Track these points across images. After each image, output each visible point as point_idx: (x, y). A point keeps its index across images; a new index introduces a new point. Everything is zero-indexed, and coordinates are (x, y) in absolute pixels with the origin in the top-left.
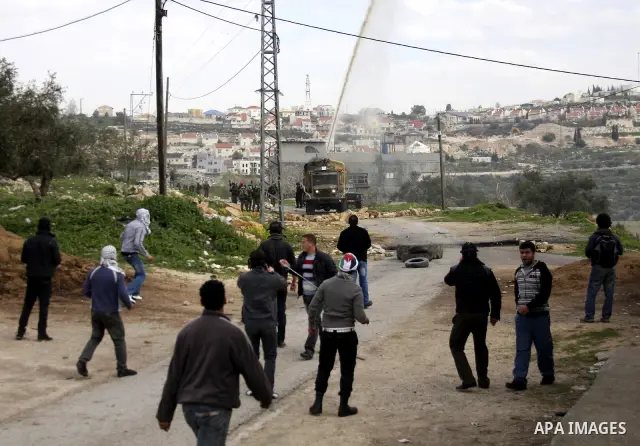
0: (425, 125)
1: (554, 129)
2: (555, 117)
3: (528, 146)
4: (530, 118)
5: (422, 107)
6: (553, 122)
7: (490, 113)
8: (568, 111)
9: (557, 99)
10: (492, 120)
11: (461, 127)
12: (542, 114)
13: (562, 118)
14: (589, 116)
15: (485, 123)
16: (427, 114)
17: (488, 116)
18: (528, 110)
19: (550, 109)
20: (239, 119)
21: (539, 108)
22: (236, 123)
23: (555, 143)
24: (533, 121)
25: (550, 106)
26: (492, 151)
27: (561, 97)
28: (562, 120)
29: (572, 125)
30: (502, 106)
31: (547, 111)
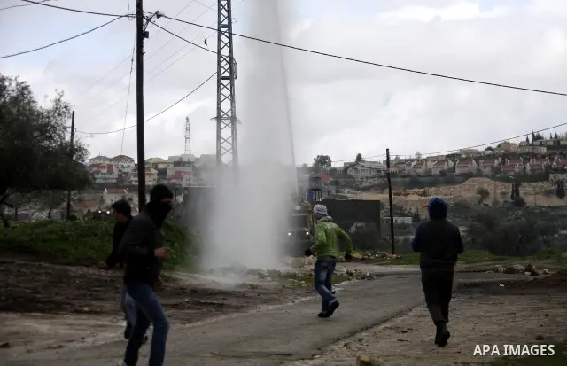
0: (331, 179)
1: (487, 184)
2: (487, 171)
3: (456, 204)
4: (458, 171)
5: (327, 157)
6: (486, 176)
7: (409, 165)
8: (503, 163)
9: (489, 149)
10: (413, 173)
11: (376, 181)
12: (473, 165)
13: (496, 171)
14: (528, 169)
15: (403, 177)
16: (333, 165)
17: (407, 168)
18: (455, 162)
19: (481, 161)
20: (105, 171)
21: (468, 159)
22: (100, 176)
23: (489, 202)
24: (461, 175)
25: (481, 157)
26: (413, 211)
27: (494, 146)
28: (496, 175)
29: (508, 180)
30: (424, 157)
31: (478, 163)
